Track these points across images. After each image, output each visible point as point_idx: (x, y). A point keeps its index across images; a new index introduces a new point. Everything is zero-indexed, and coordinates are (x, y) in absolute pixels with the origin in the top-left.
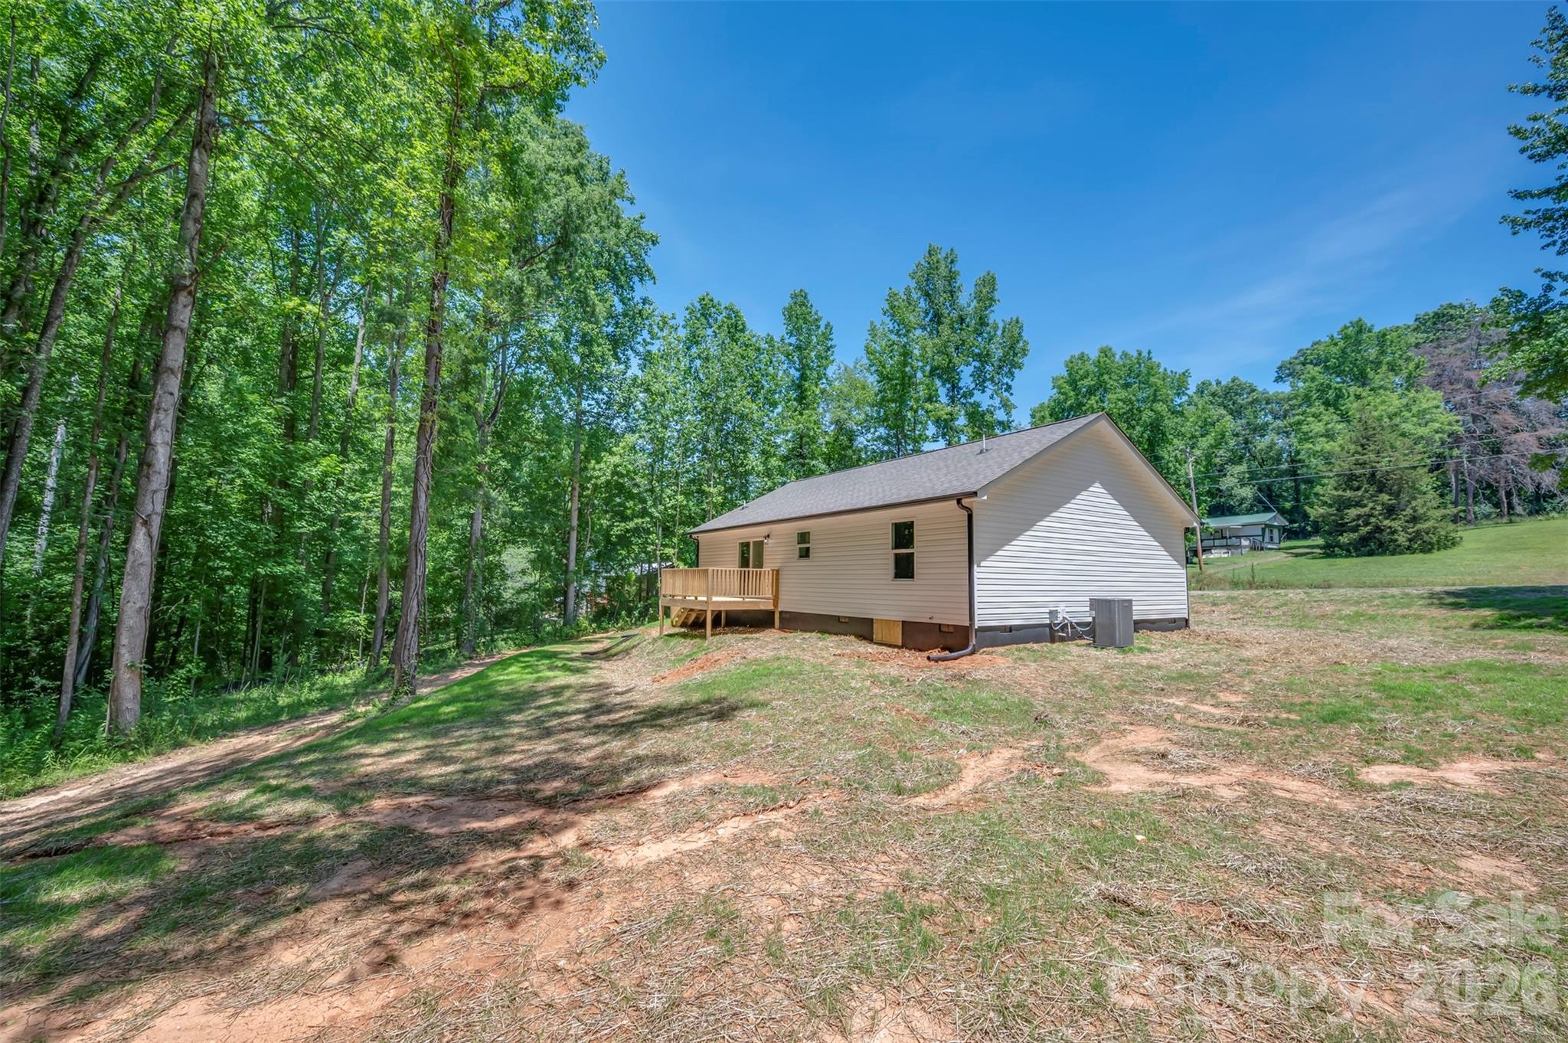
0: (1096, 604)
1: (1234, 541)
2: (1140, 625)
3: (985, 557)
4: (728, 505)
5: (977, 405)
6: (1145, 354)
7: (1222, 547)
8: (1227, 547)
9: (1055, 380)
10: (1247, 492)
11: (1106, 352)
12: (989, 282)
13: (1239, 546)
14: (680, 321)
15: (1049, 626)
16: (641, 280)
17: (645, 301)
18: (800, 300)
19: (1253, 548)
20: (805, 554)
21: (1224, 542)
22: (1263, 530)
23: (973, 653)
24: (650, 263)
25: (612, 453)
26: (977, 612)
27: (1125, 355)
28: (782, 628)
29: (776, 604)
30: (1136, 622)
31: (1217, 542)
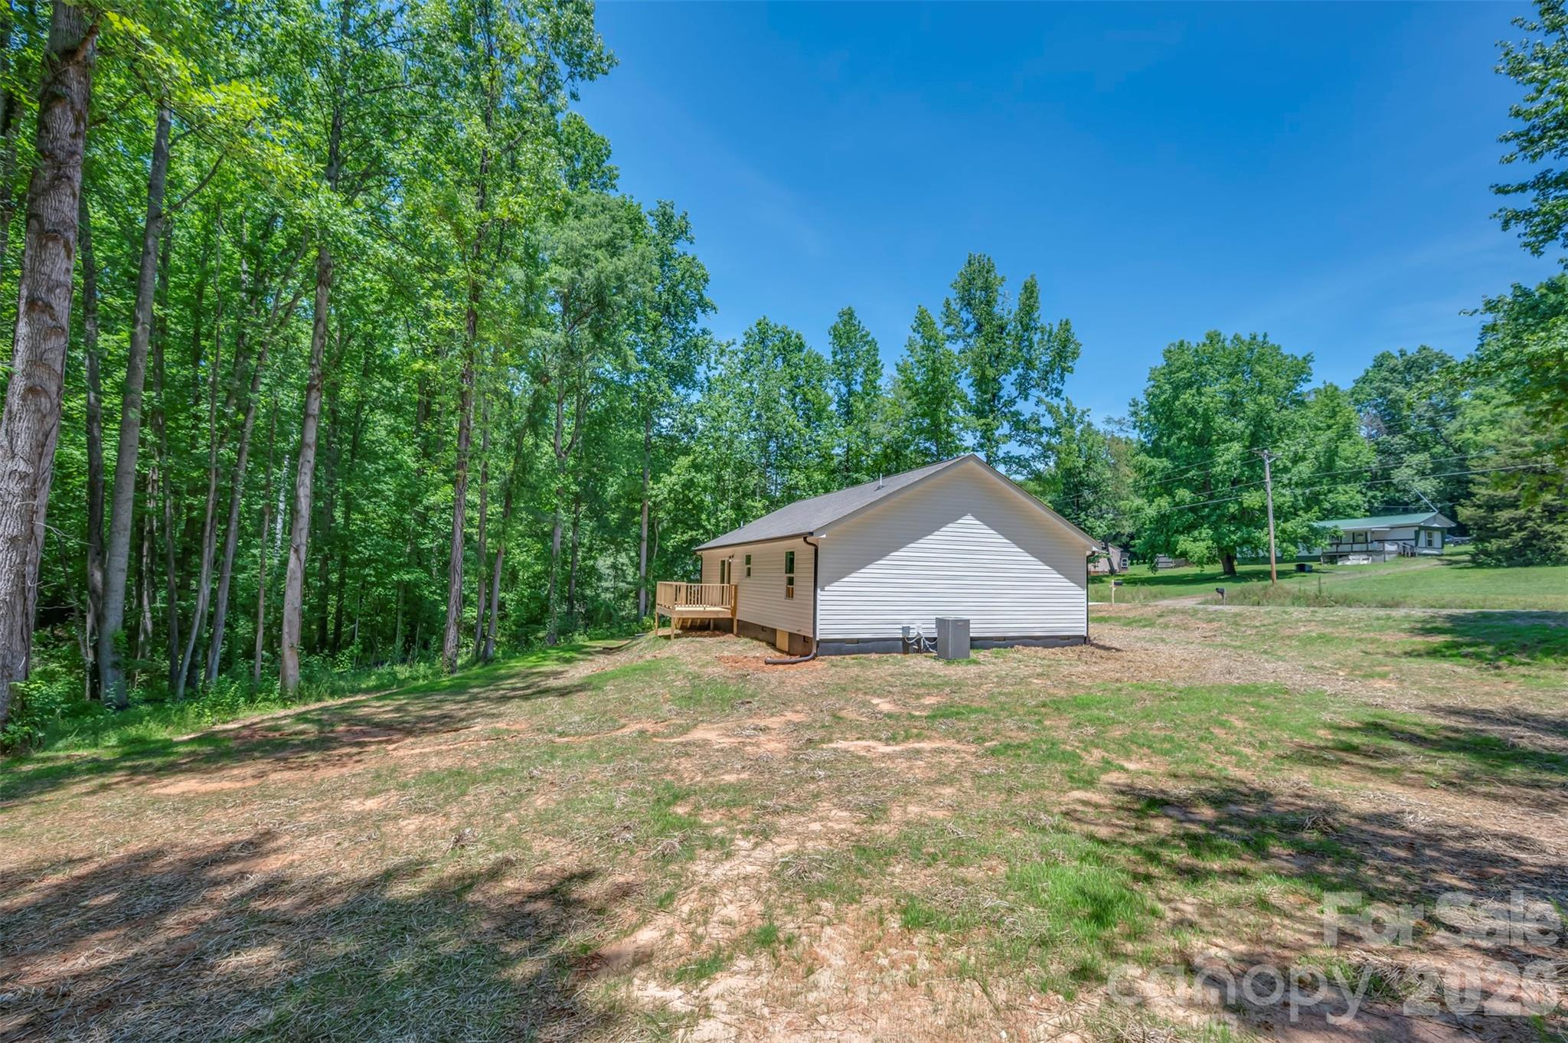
1: (1376, 546)
3: (829, 582)
4: (735, 524)
5: (1017, 413)
6: (1260, 339)
7: (1361, 552)
8: (1368, 552)
10: (1427, 486)
11: (1212, 338)
13: (1382, 552)
14: (738, 346)
15: (903, 639)
16: (704, 311)
17: (704, 332)
18: (849, 316)
19: (1402, 554)
20: (749, 574)
21: (1364, 547)
22: (1417, 533)
25: (671, 474)
26: (818, 627)
27: (1236, 338)
28: (737, 635)
29: (734, 611)
31: (1356, 547)
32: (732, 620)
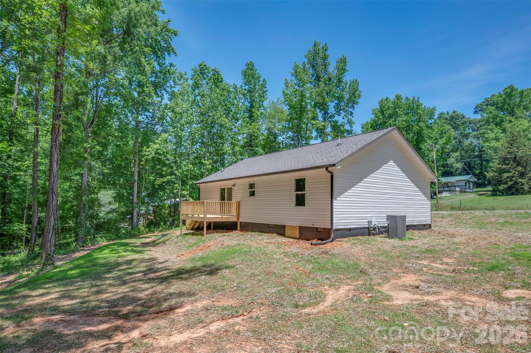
0: (390, 218)
1: (452, 188)
2: (409, 227)
3: (339, 195)
4: (214, 170)
5: (336, 122)
6: (416, 99)
7: (447, 191)
8: (450, 191)
9: (373, 110)
10: (459, 165)
11: (398, 97)
12: (343, 61)
13: (455, 191)
14: (189, 76)
15: (368, 228)
16: (169, 54)
17: (171, 65)
18: (250, 67)
19: (461, 192)
20: (252, 194)
21: (448, 189)
22: (466, 183)
23: (332, 241)
24: (173, 45)
25: (155, 143)
26: (334, 221)
27: (407, 99)
28: (241, 230)
29: (238, 218)
30: (408, 226)
31: (445, 189)
32: (237, 223)
